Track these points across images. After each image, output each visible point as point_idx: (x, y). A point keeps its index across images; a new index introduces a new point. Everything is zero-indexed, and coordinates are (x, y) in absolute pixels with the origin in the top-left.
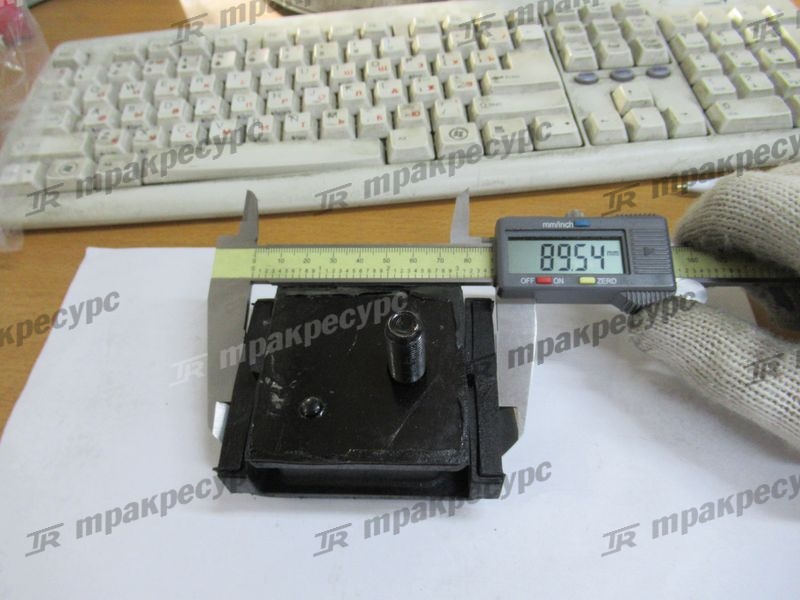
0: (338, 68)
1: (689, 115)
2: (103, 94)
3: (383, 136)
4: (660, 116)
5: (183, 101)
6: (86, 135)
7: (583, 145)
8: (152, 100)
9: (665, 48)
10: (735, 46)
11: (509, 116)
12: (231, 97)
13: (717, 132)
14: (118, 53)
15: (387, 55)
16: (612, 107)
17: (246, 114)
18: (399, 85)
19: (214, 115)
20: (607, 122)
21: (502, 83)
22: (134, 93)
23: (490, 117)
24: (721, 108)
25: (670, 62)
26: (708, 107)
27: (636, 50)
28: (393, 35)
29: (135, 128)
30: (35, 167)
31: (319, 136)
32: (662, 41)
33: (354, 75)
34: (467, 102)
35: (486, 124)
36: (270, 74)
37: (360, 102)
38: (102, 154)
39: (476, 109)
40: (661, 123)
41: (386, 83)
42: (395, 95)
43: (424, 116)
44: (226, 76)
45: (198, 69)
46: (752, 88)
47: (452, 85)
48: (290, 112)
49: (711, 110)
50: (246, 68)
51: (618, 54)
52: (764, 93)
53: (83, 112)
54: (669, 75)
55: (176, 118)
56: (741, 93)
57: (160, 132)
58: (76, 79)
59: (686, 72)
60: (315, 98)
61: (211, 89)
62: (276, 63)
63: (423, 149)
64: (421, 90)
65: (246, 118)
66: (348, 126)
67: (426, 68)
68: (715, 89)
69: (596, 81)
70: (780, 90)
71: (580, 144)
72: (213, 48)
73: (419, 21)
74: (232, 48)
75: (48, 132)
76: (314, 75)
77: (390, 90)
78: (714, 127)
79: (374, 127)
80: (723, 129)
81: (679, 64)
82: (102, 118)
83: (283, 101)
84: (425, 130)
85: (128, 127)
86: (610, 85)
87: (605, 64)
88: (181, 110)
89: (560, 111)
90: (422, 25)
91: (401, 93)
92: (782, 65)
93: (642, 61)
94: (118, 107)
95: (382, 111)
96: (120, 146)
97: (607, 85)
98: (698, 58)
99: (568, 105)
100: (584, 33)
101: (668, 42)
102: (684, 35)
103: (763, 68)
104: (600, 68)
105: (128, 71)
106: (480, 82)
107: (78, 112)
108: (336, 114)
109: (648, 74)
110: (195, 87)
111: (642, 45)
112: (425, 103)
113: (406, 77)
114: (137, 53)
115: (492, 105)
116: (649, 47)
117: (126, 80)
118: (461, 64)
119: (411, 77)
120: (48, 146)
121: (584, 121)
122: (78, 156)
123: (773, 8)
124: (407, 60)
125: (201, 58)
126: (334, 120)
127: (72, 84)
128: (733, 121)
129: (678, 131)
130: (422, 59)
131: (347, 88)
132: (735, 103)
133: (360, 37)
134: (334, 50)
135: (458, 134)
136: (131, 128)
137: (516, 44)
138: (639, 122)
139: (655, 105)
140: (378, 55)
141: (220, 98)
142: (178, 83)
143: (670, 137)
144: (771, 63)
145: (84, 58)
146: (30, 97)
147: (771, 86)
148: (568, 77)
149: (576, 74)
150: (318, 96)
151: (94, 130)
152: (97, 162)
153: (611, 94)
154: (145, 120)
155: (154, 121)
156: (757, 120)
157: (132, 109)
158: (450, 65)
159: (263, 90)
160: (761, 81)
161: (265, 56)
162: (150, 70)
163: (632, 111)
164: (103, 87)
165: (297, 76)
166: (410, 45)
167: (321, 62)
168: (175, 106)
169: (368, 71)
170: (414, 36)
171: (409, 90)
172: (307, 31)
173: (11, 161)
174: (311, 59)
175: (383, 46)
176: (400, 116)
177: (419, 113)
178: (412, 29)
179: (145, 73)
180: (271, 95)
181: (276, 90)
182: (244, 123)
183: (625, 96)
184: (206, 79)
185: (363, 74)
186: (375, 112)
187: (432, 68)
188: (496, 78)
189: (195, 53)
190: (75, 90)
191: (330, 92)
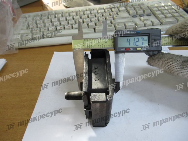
0: (83, 16)
2: (33, 22)
3: (94, 28)
4: (151, 22)
5: (51, 23)
6: (30, 29)
8: (44, 22)
9: (150, 10)
10: (163, 10)
11: (120, 23)
12: (61, 22)
14: (36, 15)
15: (93, 13)
16: (140, 21)
18: (96, 18)
19: (58, 25)
20: (140, 23)
21: (118, 17)
22: (40, 22)
23: (116, 23)
25: (151, 13)
26: (160, 20)
27: (144, 11)
28: (94, 10)
29: (41, 28)
30: (20, 36)
32: (148, 9)
33: (87, 17)
34: (111, 21)
35: (115, 25)
37: (88, 21)
38: (34, 33)
39: (113, 22)
41: (94, 18)
44: (59, 18)
45: (53, 17)
46: (168, 16)
47: (107, 18)
48: (74, 24)
49: (161, 20)
50: (64, 17)
51: (141, 12)
53: (29, 26)
54: (151, 15)
55: (50, 26)
56: (166, 17)
57: (46, 28)
58: (27, 20)
59: (155, 15)
61: (57, 20)
62: (70, 16)
64: (101, 19)
66: (86, 26)
67: (101, 15)
68: (161, 17)
69: (136, 17)
70: (174, 16)
72: (56, 14)
73: (99, 7)
74: (60, 13)
75: (22, 29)
76: (78, 17)
79: (92, 26)
80: (163, 24)
81: (153, 13)
83: (72, 22)
85: (39, 28)
86: (140, 17)
87: (138, 14)
89: (130, 22)
90: (99, 8)
91: (97, 20)
92: (173, 12)
93: (146, 13)
94: (36, 24)
95: (93, 23)
96: (38, 31)
98: (156, 12)
100: (133, 8)
102: (153, 8)
104: (137, 15)
105: (38, 18)
106: (113, 18)
107: (28, 26)
108: (84, 24)
109: (147, 15)
110: (53, 20)
111: (145, 10)
112: (102, 21)
113: (98, 17)
114: (40, 15)
115: (116, 21)
117: (38, 20)
118: (109, 14)
120: (22, 32)
122: (29, 33)
123: (170, 3)
124: (97, 14)
125: (54, 15)
127: (26, 21)
128: (165, 22)
131: (86, 19)
132: (165, 19)
133: (87, 11)
134: (82, 13)
135: (110, 26)
136: (40, 28)
137: (119, 11)
138: (147, 23)
139: (149, 20)
140: (91, 13)
141: (59, 22)
142: (49, 20)
143: (153, 25)
144: (171, 12)
145: (28, 16)
146: (17, 23)
147: (172, 16)
148: (131, 16)
149: (132, 16)
151: (32, 29)
152: (33, 35)
153: (140, 19)
154: (43, 26)
155: (45, 26)
156: (170, 22)
157: (40, 24)
158: (107, 15)
159: (68, 20)
160: (170, 15)
161: (67, 14)
162: (43, 18)
163: (145, 21)
164: (33, 21)
165: (75, 18)
166: (98, 12)
167: (79, 15)
168: (49, 24)
169: (90, 16)
170: (98, 10)
171: (98, 19)
172: (76, 10)
173: (14, 34)
174: (77, 15)
175: (92, 12)
176: (97, 23)
177: (101, 23)
178: (98, 9)
179: (42, 18)
180: (69, 21)
181: (71, 20)
182: (64, 26)
183: (143, 19)
184: (55, 19)
185: (88, 17)
186: (92, 23)
187: (103, 16)
188: (116, 17)
189: (52, 14)
190: (27, 22)
191: (82, 20)
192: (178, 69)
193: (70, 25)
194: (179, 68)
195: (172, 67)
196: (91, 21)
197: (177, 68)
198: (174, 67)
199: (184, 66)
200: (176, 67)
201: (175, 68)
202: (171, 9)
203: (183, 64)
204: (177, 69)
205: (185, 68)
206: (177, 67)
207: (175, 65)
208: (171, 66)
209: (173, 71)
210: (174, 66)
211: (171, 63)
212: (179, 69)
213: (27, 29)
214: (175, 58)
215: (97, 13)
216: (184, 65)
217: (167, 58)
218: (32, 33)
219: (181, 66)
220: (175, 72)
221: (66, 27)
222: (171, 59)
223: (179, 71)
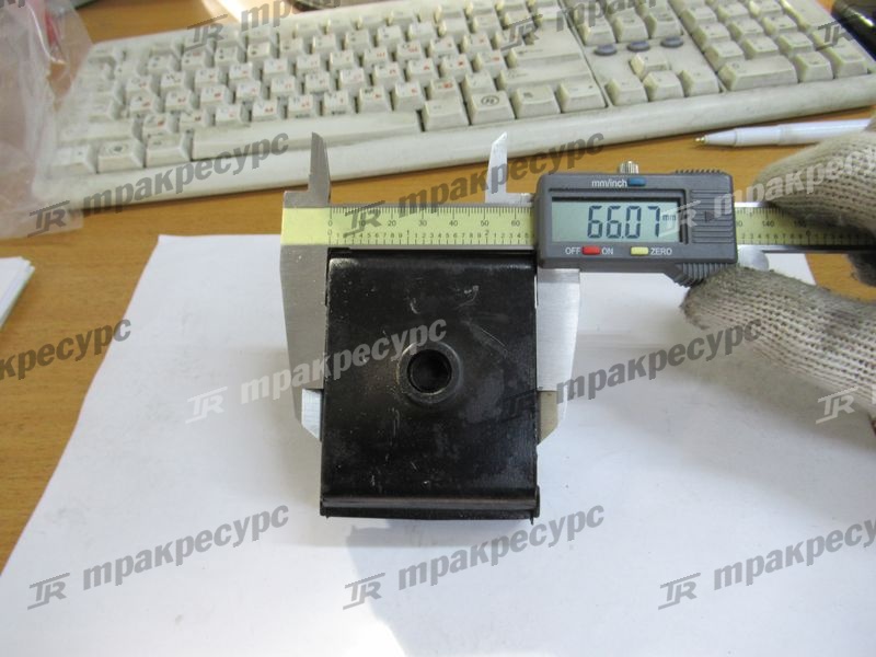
0: (370, 51)
1: (702, 75)
2: (145, 84)
3: (419, 108)
4: (676, 79)
5: (224, 87)
6: (132, 120)
7: (607, 106)
8: (192, 85)
9: (677, 21)
10: (741, 17)
11: (536, 84)
12: (270, 83)
13: (729, 89)
14: (154, 48)
15: (416, 38)
16: (630, 73)
17: (286, 95)
18: (430, 63)
19: (254, 98)
20: (627, 85)
22: (175, 82)
23: (518, 85)
24: (731, 68)
25: (682, 34)
26: (720, 68)
27: (650, 25)
28: (419, 21)
29: (179, 112)
30: (86, 150)
31: (357, 111)
32: (673, 15)
33: (387, 57)
34: (495, 76)
35: (515, 93)
36: (305, 60)
37: (393, 79)
38: (149, 136)
39: (505, 79)
40: (678, 83)
41: (418, 63)
42: (427, 71)
43: (456, 88)
44: (262, 65)
45: (235, 58)
46: (758, 50)
47: (480, 61)
48: (327, 91)
49: (722, 71)
50: (282, 55)
51: (633, 27)
52: (770, 54)
53: (125, 102)
54: (681, 44)
55: (219, 101)
56: (749, 55)
57: (204, 114)
58: (116, 73)
59: (698, 41)
60: (351, 77)
61: (250, 75)
62: (310, 50)
63: (458, 115)
64: (451, 66)
65: (286, 99)
66: (385, 99)
67: (454, 47)
68: (724, 53)
69: (614, 53)
70: (784, 50)
71: (604, 105)
72: (247, 41)
73: (444, 7)
74: (266, 40)
75: (94, 119)
76: (348, 59)
77: (422, 67)
78: (726, 85)
79: (409, 100)
80: (733, 86)
81: (691, 35)
82: (147, 104)
83: (321, 82)
84: (458, 99)
85: (172, 112)
86: (629, 55)
87: (622, 38)
88: (223, 93)
89: (584, 77)
90: (445, 11)
91: (433, 70)
92: (784, 30)
93: (656, 33)
94: (159, 94)
95: (416, 86)
96: (167, 128)
97: (624, 56)
98: (707, 28)
99: (589, 72)
101: (679, 18)
102: (693, 9)
103: (767, 33)
104: (617, 42)
105: (166, 64)
106: (506, 58)
107: (120, 103)
108: (372, 90)
109: (663, 45)
110: (233, 74)
111: (655, 19)
112: (456, 78)
113: (436, 56)
114: (173, 47)
115: (518, 76)
116: (662, 20)
117: (167, 71)
118: (488, 43)
119: (440, 57)
120: (96, 131)
121: (606, 87)
122: (126, 138)
124: (436, 42)
125: (236, 49)
126: (372, 95)
127: (112, 77)
128: (742, 78)
129: (693, 90)
130: (450, 40)
131: (381, 68)
132: (743, 64)
133: (388, 25)
134: (365, 37)
135: (490, 100)
136: (176, 113)
138: (656, 83)
139: (671, 69)
140: (407, 38)
141: (259, 83)
142: (217, 72)
143: (686, 96)
144: (774, 30)
145: (121, 56)
146: (73, 88)
147: (776, 48)
148: (589, 50)
149: (595, 48)
150: (352, 76)
151: (138, 116)
152: (146, 146)
153: (630, 63)
154: (188, 105)
155: (197, 105)
156: (764, 76)
157: (174, 95)
158: (477, 44)
159: (299, 73)
160: (767, 44)
161: (299, 44)
162: (187, 61)
163: (650, 75)
164: (143, 79)
165: (332, 61)
166: (437, 30)
167: (354, 47)
168: (216, 91)
169: (401, 53)
170: (440, 21)
171: (439, 68)
172: (338, 22)
173: (61, 145)
174: (343, 46)
175: (412, 31)
176: (434, 89)
177: (451, 86)
178: (438, 17)
179: (183, 64)
180: (307, 77)
181: (314, 72)
182: (284, 103)
183: (643, 62)
184: (243, 67)
185: (393, 57)
186: (409, 86)
187: (460, 49)
188: (521, 53)
189: (231, 44)
190: (116, 83)
191: (365, 73)
192: (813, 345)
193: (309, 99)
194: (818, 341)
195: (788, 335)
196: (407, 78)
197: (807, 344)
198: (799, 335)
199: (835, 337)
200: (805, 338)
201: (801, 342)
202: (776, 12)
203: (833, 327)
204: (809, 347)
205: (841, 346)
206: (811, 336)
207: (800, 327)
208: (786, 328)
209: (789, 352)
210: (797, 331)
211: (785, 317)
212: (817, 348)
213: (118, 116)
214: (803, 298)
215: (435, 35)
216: (835, 331)
217: (771, 294)
218: (140, 138)
219: (825, 336)
220: (797, 358)
221: (292, 107)
222: (789, 300)
223: (816, 358)
